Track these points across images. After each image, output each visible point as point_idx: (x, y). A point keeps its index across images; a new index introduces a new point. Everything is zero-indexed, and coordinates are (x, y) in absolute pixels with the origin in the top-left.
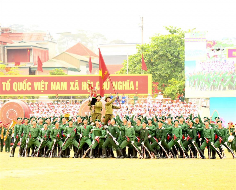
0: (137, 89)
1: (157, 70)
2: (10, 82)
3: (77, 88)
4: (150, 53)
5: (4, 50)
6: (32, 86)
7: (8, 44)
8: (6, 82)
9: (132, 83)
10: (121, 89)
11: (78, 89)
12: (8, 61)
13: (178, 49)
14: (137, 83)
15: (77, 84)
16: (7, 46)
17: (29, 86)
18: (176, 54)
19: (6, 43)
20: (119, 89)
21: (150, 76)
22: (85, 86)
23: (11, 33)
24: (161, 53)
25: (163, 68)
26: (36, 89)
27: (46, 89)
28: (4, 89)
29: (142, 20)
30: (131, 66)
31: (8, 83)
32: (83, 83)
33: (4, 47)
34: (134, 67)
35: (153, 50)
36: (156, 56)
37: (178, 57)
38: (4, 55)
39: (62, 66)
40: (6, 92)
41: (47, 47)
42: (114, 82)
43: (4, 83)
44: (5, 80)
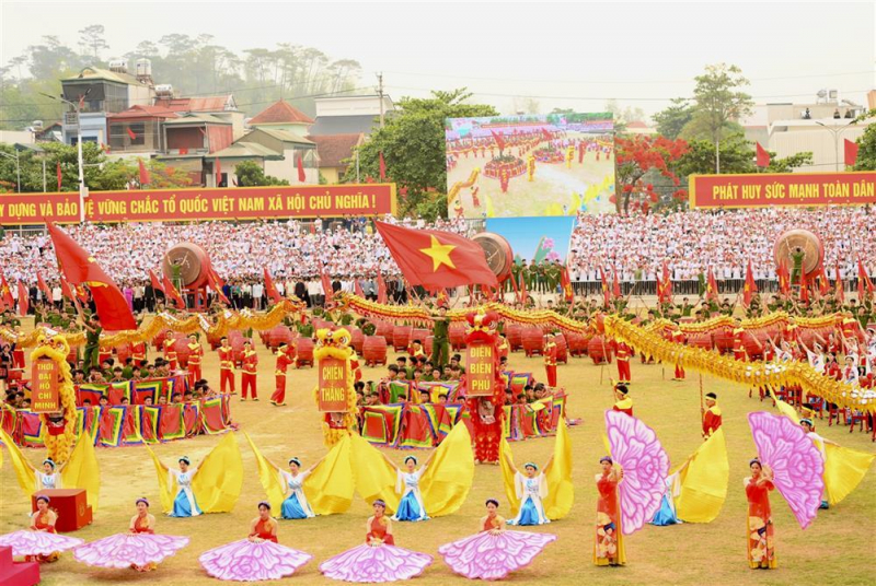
0: (374, 206)
2: (175, 199)
3: (280, 206)
4: (394, 142)
5: (162, 131)
6: (210, 205)
7: (168, 121)
8: (169, 199)
9: (366, 197)
10: (349, 207)
11: (281, 208)
12: (169, 147)
13: (438, 135)
14: (374, 197)
15: (279, 199)
16: (167, 124)
17: (205, 205)
18: (434, 144)
19: (165, 118)
20: (346, 207)
21: (393, 186)
22: (292, 203)
23: (172, 99)
24: (411, 143)
25: (414, 166)
26: (215, 209)
27: (232, 209)
28: (166, 211)
29: (381, 81)
30: (365, 161)
31: (172, 201)
32: (289, 198)
33: (161, 125)
34: (370, 163)
35: (398, 136)
36: (402, 147)
37: (437, 148)
38: (162, 138)
39: (255, 154)
40: (169, 215)
41: (229, 120)
42: (337, 197)
43: (165, 202)
44: (167, 196)
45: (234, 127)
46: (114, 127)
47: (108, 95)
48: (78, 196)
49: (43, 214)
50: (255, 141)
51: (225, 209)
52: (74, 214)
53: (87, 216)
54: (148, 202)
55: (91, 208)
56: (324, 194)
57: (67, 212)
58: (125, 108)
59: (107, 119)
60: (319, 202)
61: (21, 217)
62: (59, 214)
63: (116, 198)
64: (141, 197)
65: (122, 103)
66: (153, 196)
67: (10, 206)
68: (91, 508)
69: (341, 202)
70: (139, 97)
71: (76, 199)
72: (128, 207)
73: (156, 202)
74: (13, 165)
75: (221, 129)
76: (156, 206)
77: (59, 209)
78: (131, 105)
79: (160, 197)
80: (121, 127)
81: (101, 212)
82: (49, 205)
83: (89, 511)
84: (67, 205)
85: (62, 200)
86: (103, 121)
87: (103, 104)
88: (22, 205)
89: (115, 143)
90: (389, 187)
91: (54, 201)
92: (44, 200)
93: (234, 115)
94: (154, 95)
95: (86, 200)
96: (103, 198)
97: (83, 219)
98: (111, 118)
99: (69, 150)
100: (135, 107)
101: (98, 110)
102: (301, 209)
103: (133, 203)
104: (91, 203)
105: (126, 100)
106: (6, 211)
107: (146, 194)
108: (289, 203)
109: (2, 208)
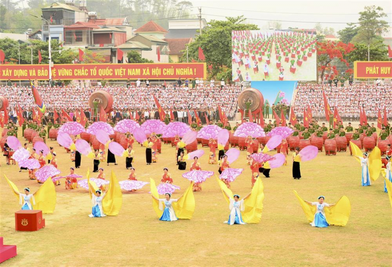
0: (195, 74)
1: (211, 55)
2: (96, 69)
4: (206, 42)
5: (91, 35)
6: (114, 72)
7: (94, 30)
8: (93, 69)
9: (191, 69)
10: (183, 74)
11: (149, 74)
12: (94, 43)
13: (228, 39)
14: (195, 69)
15: (148, 70)
16: (93, 32)
17: (111, 72)
18: (226, 43)
19: (93, 28)
20: (181, 74)
21: (205, 64)
22: (154, 72)
23: (96, 19)
24: (214, 42)
25: (216, 55)
26: (116, 74)
27: (124, 74)
28: (92, 75)
29: (200, 11)
30: (191, 51)
31: (95, 70)
32: (153, 69)
33: (91, 32)
34: (194, 53)
35: (208, 39)
36: (210, 44)
37: (227, 46)
39: (137, 47)
40: (93, 77)
41: (125, 30)
42: (177, 69)
43: (91, 70)
44: (93, 67)
45: (127, 33)
46: (68, 33)
47: (65, 17)
48: (49, 66)
49: (31, 75)
50: (137, 41)
51: (121, 74)
52: (46, 75)
53: (52, 76)
54: (83, 70)
55: (54, 73)
56: (170, 68)
57: (43, 74)
58: (73, 23)
59: (64, 28)
60: (168, 72)
61: (20, 76)
62: (39, 75)
63: (67, 68)
64: (80, 67)
65: (71, 20)
66: (86, 67)
67: (15, 71)
68: (44, 220)
69: (179, 72)
70: (80, 18)
71: (47, 68)
72: (73, 72)
73: (87, 70)
74: (17, 51)
75: (121, 34)
76: (87, 72)
77: (39, 73)
78: (76, 21)
79: (89, 68)
80: (71, 32)
81: (60, 75)
82: (34, 71)
83: (43, 221)
84: (43, 71)
85: (40, 68)
86: (62, 30)
87: (62, 21)
88: (20, 70)
89: (68, 40)
90: (203, 65)
91: (37, 69)
92: (31, 68)
93: (127, 27)
94: (88, 17)
95: (52, 68)
96: (60, 68)
97: (50, 78)
98: (66, 28)
99: (45, 44)
100: (78, 23)
101: (60, 24)
102: (159, 75)
103: (76, 70)
104: (55, 70)
105: (73, 19)
106: (13, 73)
107: (82, 66)
108: (153, 72)
109: (11, 71)
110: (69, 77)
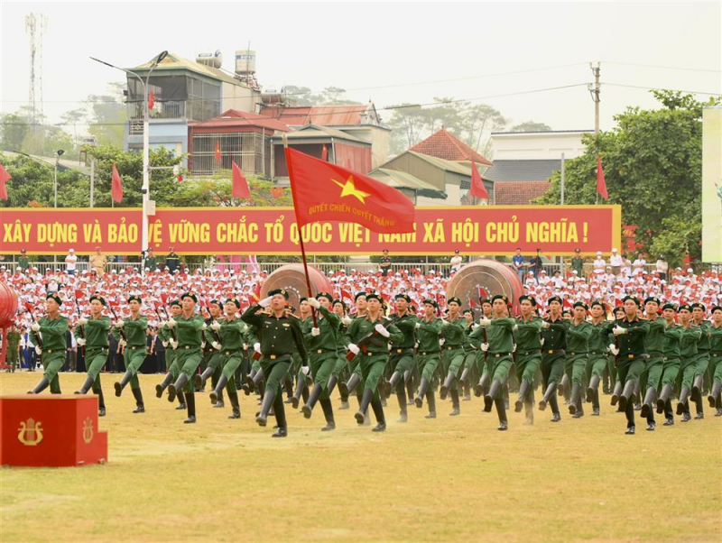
0: (585, 240)
1: (633, 194)
2: (282, 223)
3: (440, 237)
4: (617, 154)
5: (268, 148)
6: (335, 233)
7: (276, 134)
8: (274, 223)
9: (573, 225)
10: (547, 240)
11: (443, 240)
12: (277, 174)
13: (686, 144)
14: (586, 225)
15: (440, 226)
16: (275, 139)
17: (328, 232)
18: (680, 157)
19: (273, 130)
20: (542, 240)
21: (617, 210)
22: (459, 232)
23: (284, 107)
24: (643, 154)
25: (647, 191)
26: (343, 239)
27: (367, 240)
28: (269, 240)
29: (597, 76)
30: (570, 184)
31: (279, 226)
32: (454, 225)
33: (267, 141)
34: (577, 189)
35: (624, 146)
36: (631, 160)
37: (684, 165)
38: (268, 159)
39: (408, 185)
40: (274, 246)
41: (367, 139)
42: (529, 225)
43: (268, 226)
44: (272, 217)
45: (374, 149)
46: (197, 140)
47: (192, 94)
48: (140, 213)
49: (87, 240)
50: (404, 170)
51: (357, 240)
52: (133, 241)
53: (151, 244)
54: (243, 226)
55: (158, 233)
56: (509, 220)
57: (123, 238)
58: (216, 114)
59: (190, 128)
60: (500, 232)
61: (56, 242)
62: (110, 240)
63: (196, 219)
64: (233, 218)
65: (210, 107)
66: (252, 217)
67: (40, 226)
68: (104, 435)
69: (535, 232)
70: (235, 100)
71: (137, 219)
72: (213, 232)
73: (254, 226)
74: (50, 190)
75: (355, 150)
76: (254, 232)
77: (110, 233)
78: (224, 109)
79: (261, 218)
80: (207, 140)
81: (173, 239)
82: (97, 227)
83: (101, 440)
84: (123, 227)
85: (116, 219)
86: (182, 131)
87: (185, 107)
88: (57, 225)
89: (198, 163)
90: (610, 210)
91: (105, 221)
92: (89, 218)
93: (374, 131)
94: (258, 100)
95: (152, 219)
96: (176, 218)
97: (145, 247)
98: (194, 127)
99: (131, 159)
100: (230, 113)
101: (177, 115)
102: (472, 243)
103: (221, 226)
104: (158, 225)
105: (217, 105)
106: (34, 233)
107: (240, 214)
108: (454, 232)
109: (27, 229)
110: (201, 246)
